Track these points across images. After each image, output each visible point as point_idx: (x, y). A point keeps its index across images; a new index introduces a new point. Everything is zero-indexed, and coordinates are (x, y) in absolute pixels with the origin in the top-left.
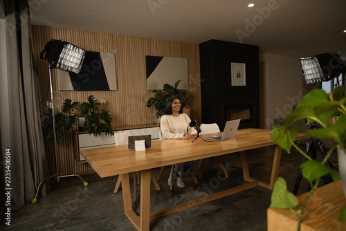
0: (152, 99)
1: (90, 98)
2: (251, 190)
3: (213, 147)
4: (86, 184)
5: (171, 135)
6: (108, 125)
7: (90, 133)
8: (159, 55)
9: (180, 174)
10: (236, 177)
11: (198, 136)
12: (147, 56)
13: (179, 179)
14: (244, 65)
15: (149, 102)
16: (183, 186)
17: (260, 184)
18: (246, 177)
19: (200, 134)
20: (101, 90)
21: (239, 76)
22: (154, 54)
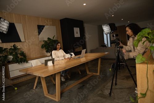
0: (43, 44)
1: (14, 46)
2: (92, 76)
3: (78, 61)
4: (16, 88)
5: (58, 59)
6: (24, 58)
7: (16, 63)
8: (43, 25)
9: (63, 75)
10: (84, 73)
11: (71, 57)
12: (38, 25)
13: (62, 78)
14: (79, 28)
15: (42, 46)
16: (65, 80)
17: (94, 74)
18: (88, 73)
19: (72, 56)
20: (18, 42)
21: (77, 33)
22: (41, 24)
